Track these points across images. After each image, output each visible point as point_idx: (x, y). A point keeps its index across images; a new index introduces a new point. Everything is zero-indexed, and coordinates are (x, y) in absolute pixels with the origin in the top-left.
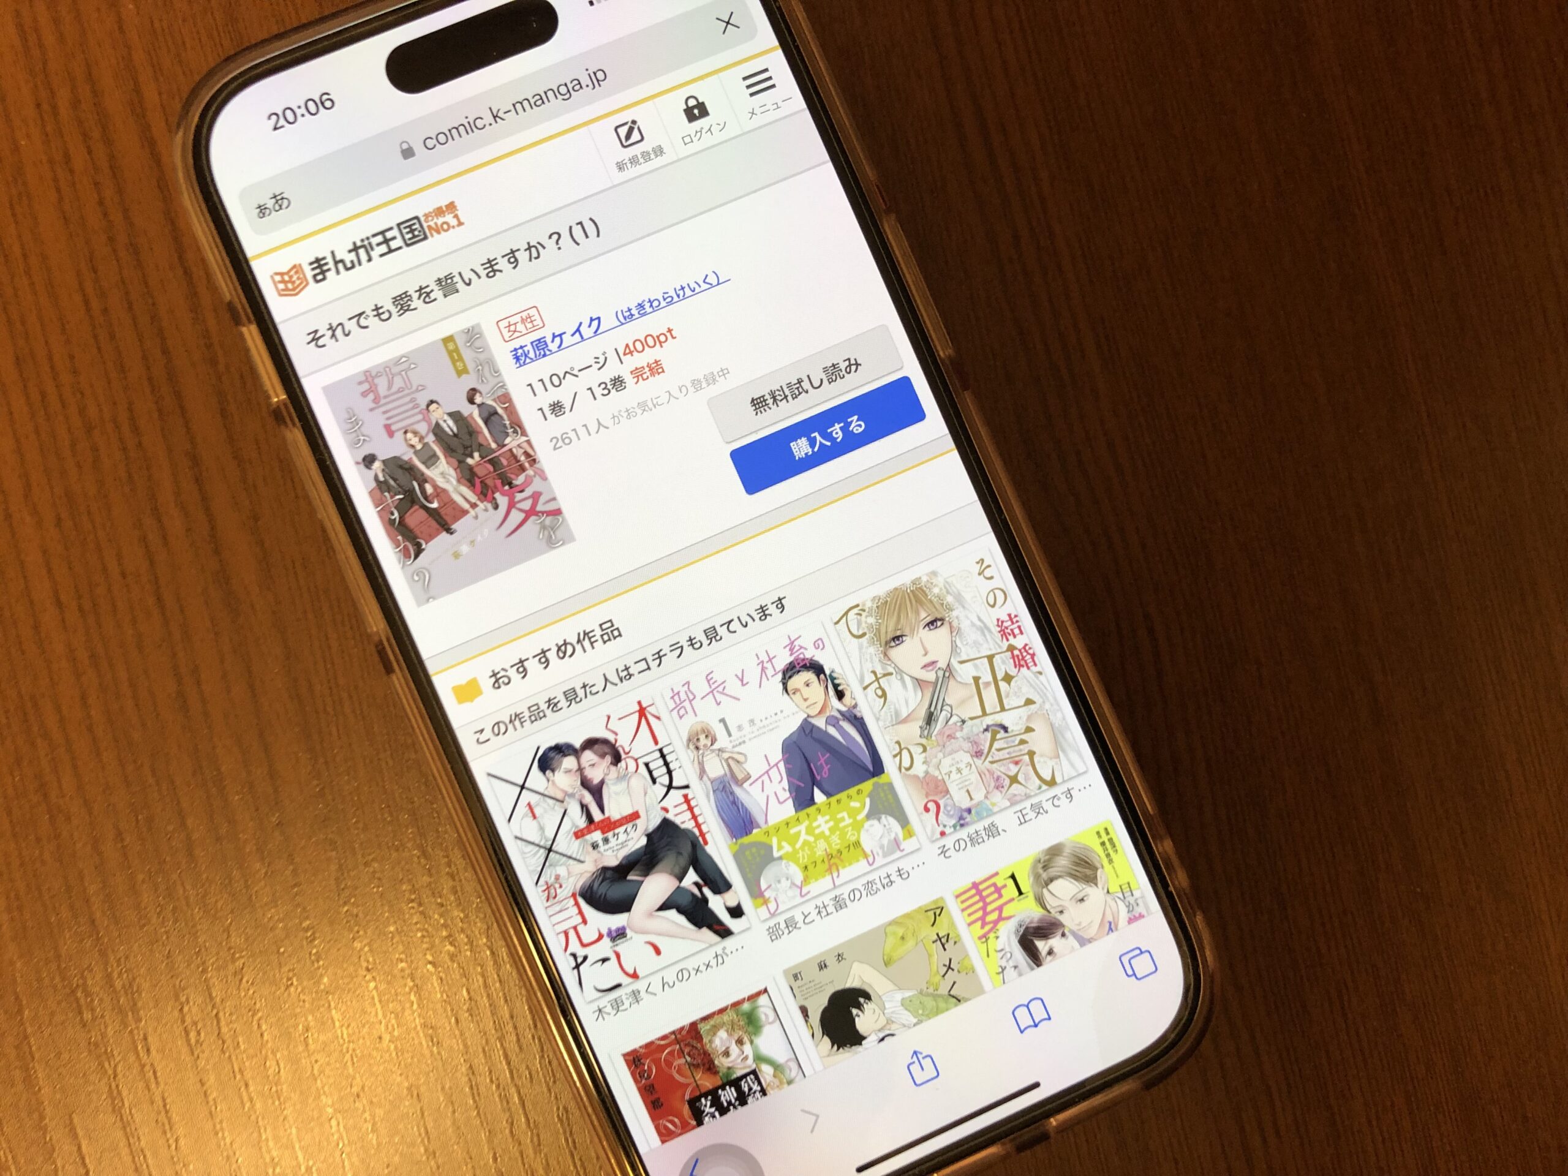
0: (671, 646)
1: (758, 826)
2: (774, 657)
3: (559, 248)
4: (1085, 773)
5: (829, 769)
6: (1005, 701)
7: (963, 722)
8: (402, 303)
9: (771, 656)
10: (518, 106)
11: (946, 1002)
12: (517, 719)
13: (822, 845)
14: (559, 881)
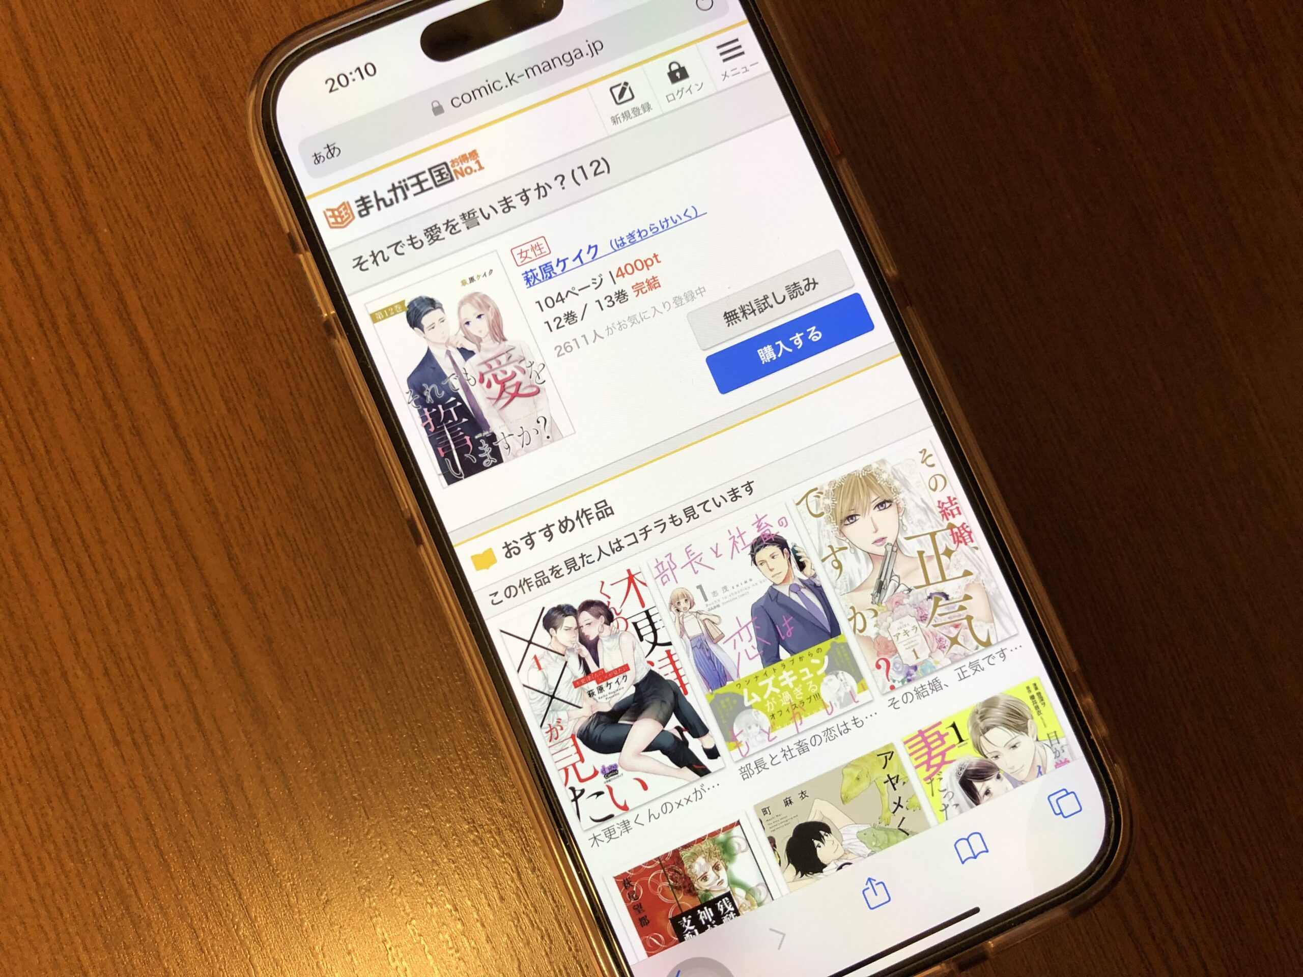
0: (655, 523)
1: (732, 680)
2: (744, 532)
3: (563, 188)
4: (1016, 635)
5: (792, 630)
6: (946, 573)
7: (910, 590)
8: (432, 234)
9: (741, 532)
10: (530, 72)
11: (896, 835)
12: (526, 584)
13: (787, 696)
14: (561, 724)
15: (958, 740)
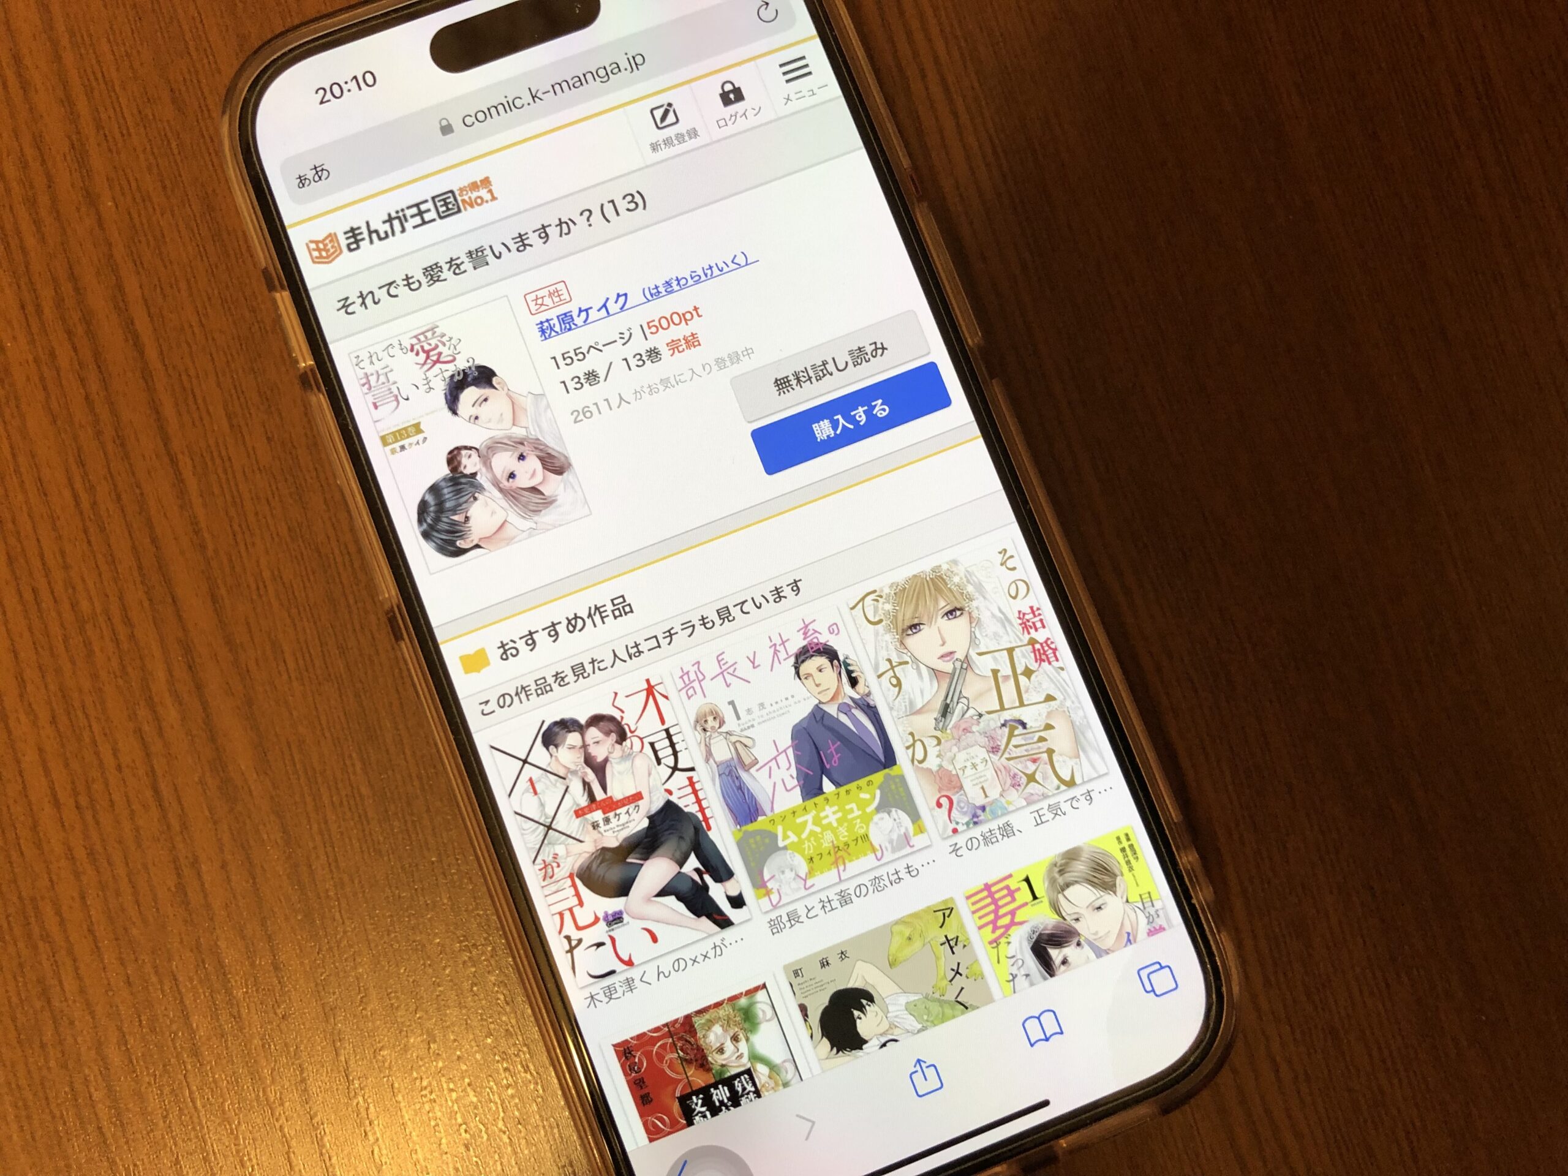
0: (682, 625)
1: (764, 814)
2: (788, 640)
3: (590, 225)
4: (1106, 774)
5: (839, 759)
6: (1025, 696)
7: (980, 715)
8: (433, 273)
9: (784, 639)
10: (557, 87)
11: (953, 1008)
12: (523, 692)
13: (829, 836)
14: (557, 860)
15: (1031, 898)
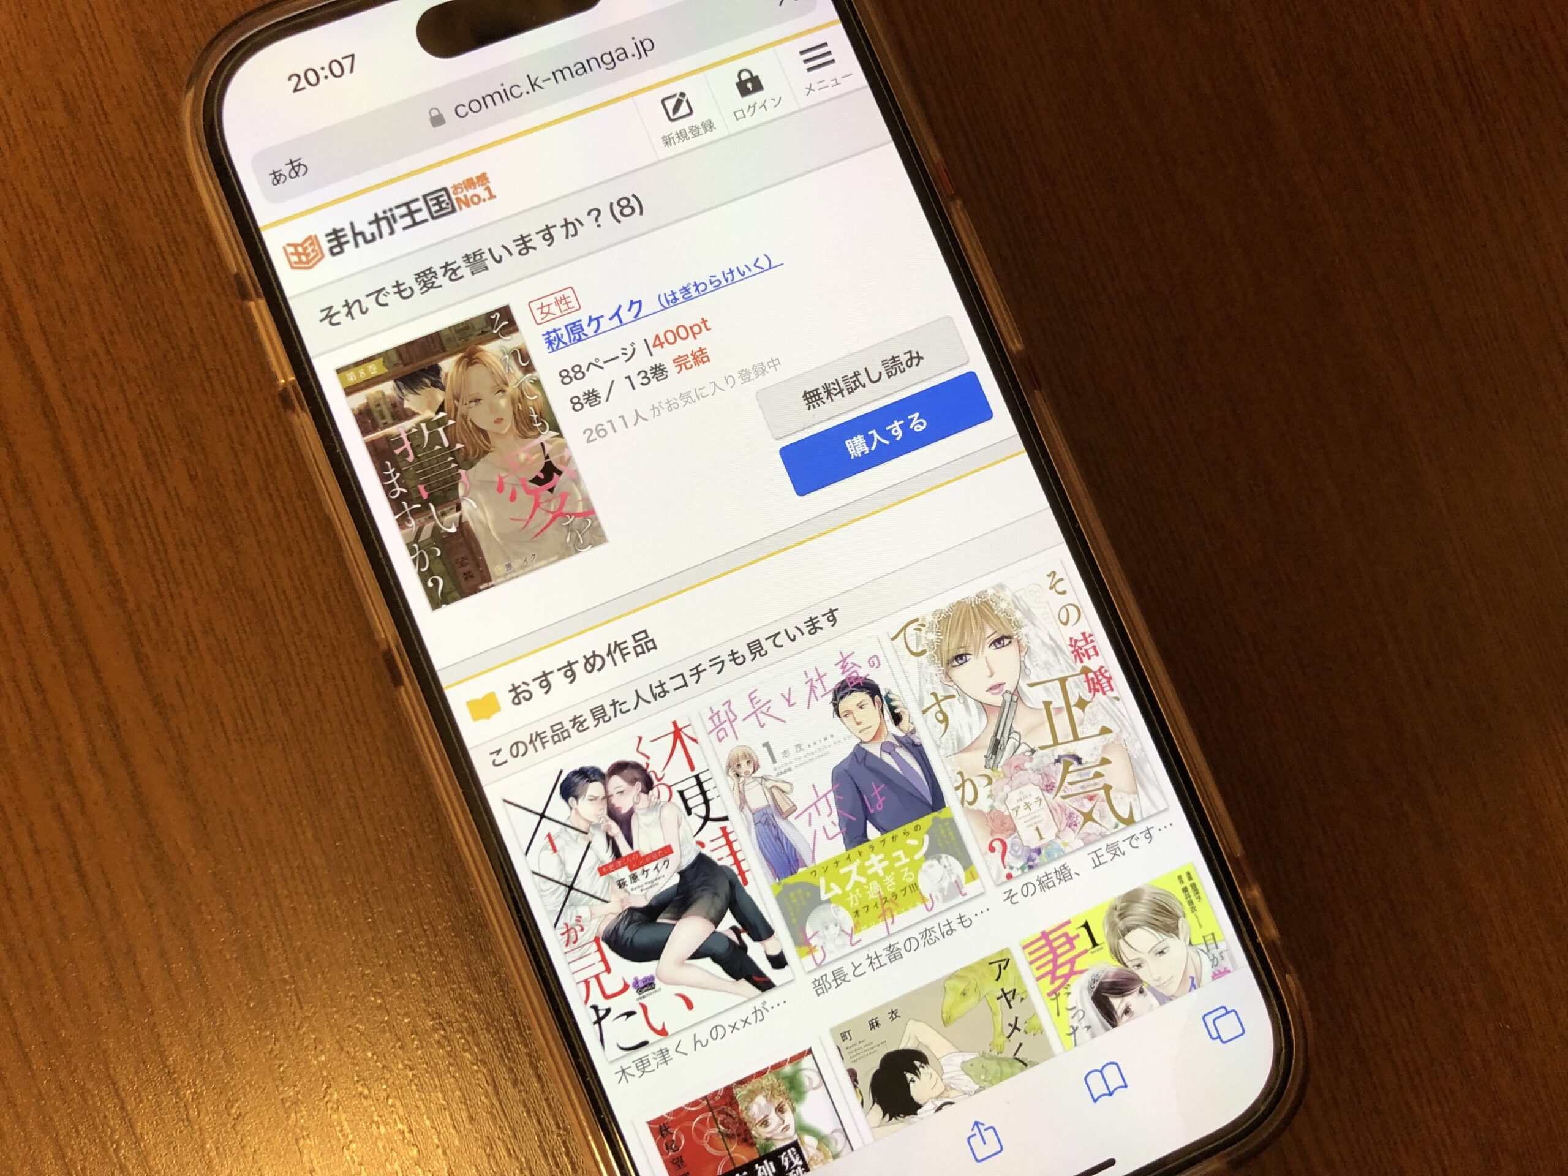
0: (710, 661)
1: (805, 865)
2: (825, 674)
3: (599, 226)
4: (1166, 810)
5: (883, 802)
6: (1079, 729)
7: (1033, 751)
8: (426, 279)
9: (821, 674)
10: (559, 75)
11: (1011, 1066)
12: (538, 739)
13: (875, 887)
14: (581, 923)
15: (1090, 944)
